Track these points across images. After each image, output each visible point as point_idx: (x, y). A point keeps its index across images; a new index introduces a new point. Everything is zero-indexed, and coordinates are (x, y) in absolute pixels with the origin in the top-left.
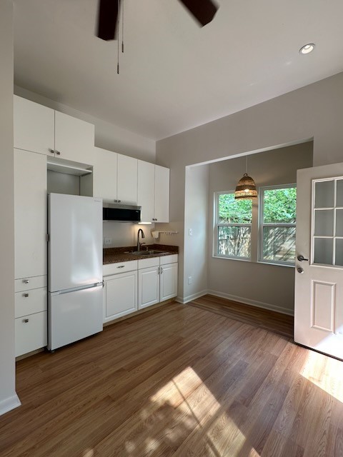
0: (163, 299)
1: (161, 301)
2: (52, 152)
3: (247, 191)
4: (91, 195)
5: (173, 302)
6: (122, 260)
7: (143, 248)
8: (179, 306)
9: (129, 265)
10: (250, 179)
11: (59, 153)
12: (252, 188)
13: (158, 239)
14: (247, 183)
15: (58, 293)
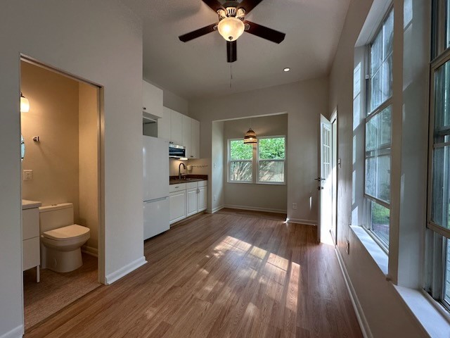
0: (200, 210)
1: (199, 212)
3: (251, 139)
4: (157, 137)
5: (204, 213)
7: (182, 177)
8: (208, 215)
9: (182, 186)
10: (253, 132)
12: (254, 137)
13: (191, 171)
14: (251, 134)
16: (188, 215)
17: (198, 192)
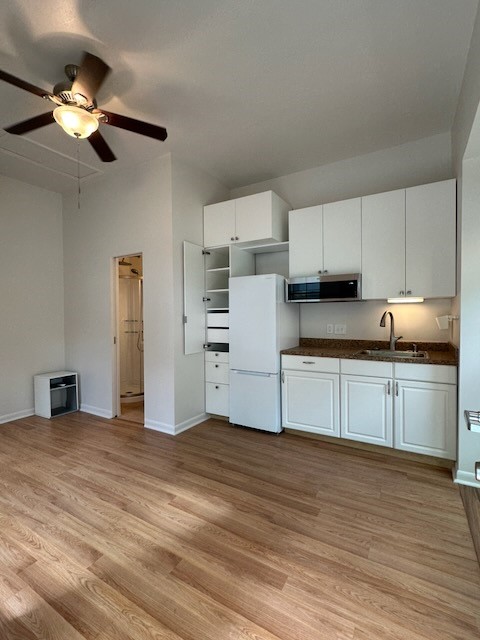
0: (404, 446)
1: (397, 447)
2: (234, 237)
6: (310, 355)
8: (450, 481)
11: (237, 239)
15: (236, 372)
16: (347, 435)
17: (392, 390)
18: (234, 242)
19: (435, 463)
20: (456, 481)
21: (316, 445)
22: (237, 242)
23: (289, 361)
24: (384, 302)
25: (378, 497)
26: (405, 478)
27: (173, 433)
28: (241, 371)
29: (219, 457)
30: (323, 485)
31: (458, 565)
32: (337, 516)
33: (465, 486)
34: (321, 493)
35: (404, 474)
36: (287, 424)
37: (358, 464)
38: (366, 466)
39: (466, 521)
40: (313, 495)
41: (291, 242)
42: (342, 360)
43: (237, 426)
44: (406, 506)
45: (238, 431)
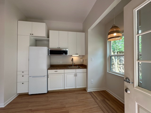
0: (78, 87)
1: (76, 88)
2: (31, 34)
5: (85, 90)
6: (57, 69)
11: (33, 34)
13: (83, 62)
15: (31, 77)
16: (66, 88)
17: (76, 75)
18: (31, 35)
19: (83, 89)
20: (88, 91)
21: (58, 93)
22: (32, 35)
23: (50, 71)
24: (72, 56)
25: (78, 101)
26: (80, 94)
27: (3, 107)
28: (33, 77)
29: (30, 108)
30: (66, 103)
31: (97, 109)
32: (73, 110)
33: (89, 92)
34: (67, 106)
35: (79, 93)
36: (49, 89)
37: (70, 94)
38: (72, 94)
39: (93, 99)
40: (65, 107)
41: (50, 38)
42: (65, 70)
43: (31, 95)
44: (84, 100)
45: (32, 96)
